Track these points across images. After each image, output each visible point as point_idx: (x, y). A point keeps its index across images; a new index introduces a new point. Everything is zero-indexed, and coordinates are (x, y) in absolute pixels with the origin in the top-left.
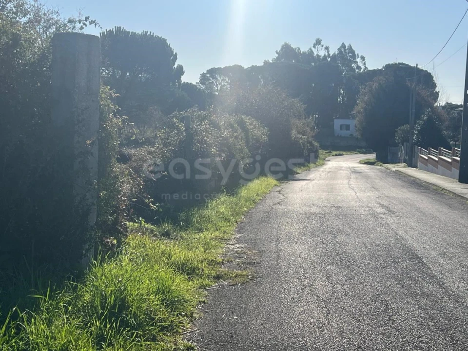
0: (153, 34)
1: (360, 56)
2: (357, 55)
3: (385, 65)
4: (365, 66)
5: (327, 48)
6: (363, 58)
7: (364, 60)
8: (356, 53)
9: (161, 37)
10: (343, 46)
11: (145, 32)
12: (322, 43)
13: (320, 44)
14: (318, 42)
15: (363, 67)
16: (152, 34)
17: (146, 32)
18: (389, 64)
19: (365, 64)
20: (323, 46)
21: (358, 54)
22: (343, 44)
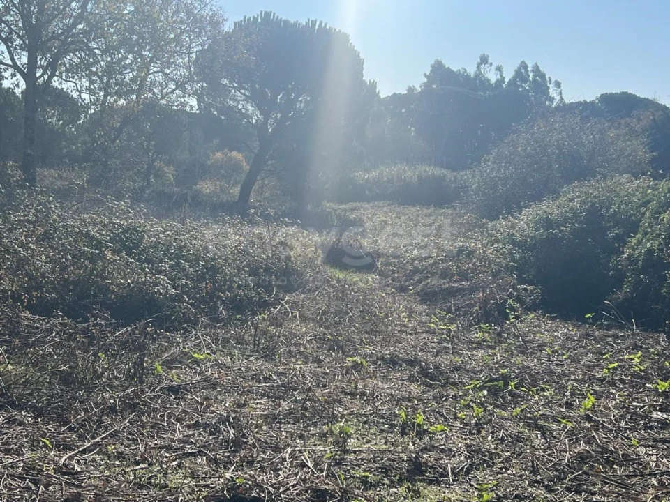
0: (326, 24)
1: (553, 81)
2: (548, 80)
3: (599, 96)
4: (561, 97)
5: (499, 69)
6: (558, 84)
7: (560, 87)
8: (547, 77)
9: (340, 31)
10: (524, 65)
11: (312, 21)
12: (490, 61)
13: (487, 63)
14: (484, 60)
15: (558, 98)
16: (323, 25)
17: (314, 23)
18: (606, 94)
19: (561, 93)
20: (491, 65)
21: (550, 78)
22: (523, 62)
